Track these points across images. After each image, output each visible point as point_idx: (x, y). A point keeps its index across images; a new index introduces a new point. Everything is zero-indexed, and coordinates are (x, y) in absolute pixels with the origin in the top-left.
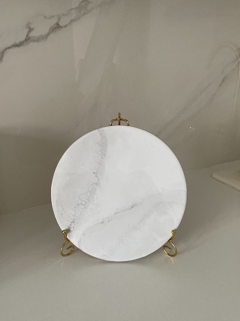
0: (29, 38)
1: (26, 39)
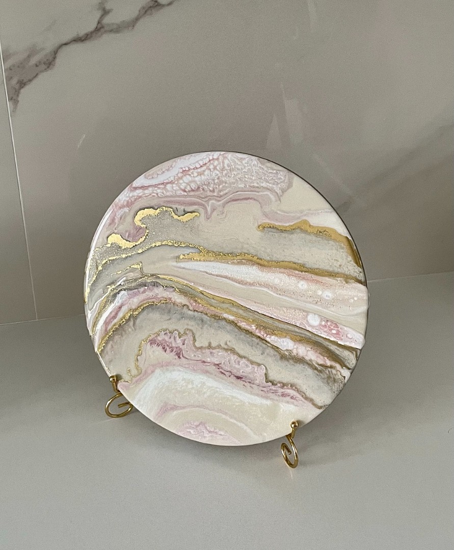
0: (103, 27)
1: (97, 27)
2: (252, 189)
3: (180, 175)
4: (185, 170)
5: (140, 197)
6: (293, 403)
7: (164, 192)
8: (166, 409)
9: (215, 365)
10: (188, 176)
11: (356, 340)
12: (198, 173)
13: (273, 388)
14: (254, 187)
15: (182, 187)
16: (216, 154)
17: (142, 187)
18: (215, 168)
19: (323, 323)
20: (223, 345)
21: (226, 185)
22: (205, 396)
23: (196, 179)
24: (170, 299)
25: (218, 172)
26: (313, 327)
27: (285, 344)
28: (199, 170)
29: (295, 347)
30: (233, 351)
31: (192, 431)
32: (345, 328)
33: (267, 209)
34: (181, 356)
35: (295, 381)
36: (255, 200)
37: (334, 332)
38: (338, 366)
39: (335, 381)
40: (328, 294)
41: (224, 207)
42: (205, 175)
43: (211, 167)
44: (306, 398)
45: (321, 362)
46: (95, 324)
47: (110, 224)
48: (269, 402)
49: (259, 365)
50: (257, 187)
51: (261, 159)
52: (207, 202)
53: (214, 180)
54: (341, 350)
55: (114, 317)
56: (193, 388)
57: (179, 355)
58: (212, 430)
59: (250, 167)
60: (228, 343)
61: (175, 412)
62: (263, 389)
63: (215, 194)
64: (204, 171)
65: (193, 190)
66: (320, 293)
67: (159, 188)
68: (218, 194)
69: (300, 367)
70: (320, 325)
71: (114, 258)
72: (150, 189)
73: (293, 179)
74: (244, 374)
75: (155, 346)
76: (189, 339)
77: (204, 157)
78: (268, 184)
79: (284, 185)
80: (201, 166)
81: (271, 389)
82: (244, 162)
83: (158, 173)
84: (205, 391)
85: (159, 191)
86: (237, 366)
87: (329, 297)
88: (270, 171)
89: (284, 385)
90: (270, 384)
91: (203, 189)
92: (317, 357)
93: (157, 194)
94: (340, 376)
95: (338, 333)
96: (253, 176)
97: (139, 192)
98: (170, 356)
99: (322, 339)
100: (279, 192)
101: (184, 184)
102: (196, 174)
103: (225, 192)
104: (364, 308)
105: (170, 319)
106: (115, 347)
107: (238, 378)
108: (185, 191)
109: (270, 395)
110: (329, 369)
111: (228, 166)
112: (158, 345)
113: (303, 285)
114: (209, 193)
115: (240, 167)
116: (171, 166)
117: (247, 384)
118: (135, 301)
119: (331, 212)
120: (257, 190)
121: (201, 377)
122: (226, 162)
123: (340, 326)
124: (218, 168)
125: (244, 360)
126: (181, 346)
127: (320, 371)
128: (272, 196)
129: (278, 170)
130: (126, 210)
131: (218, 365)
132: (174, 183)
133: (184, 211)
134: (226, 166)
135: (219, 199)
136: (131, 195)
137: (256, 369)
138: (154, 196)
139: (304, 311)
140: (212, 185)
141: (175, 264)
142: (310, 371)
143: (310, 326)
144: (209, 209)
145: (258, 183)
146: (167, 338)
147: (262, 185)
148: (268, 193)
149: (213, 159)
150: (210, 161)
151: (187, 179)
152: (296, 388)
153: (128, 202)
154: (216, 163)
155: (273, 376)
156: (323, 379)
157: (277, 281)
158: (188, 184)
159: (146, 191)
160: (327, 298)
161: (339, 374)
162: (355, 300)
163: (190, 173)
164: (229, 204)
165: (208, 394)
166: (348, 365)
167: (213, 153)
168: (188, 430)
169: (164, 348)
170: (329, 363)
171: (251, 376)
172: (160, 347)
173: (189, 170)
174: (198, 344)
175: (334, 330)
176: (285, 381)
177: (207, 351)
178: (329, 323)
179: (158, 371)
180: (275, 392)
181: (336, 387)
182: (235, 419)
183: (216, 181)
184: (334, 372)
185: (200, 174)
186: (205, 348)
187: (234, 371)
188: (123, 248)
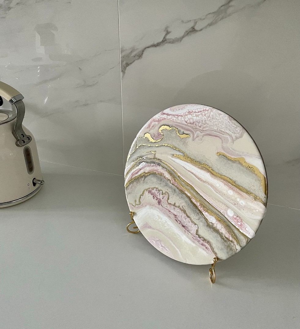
2: (220, 132)
3: (187, 113)
4: (190, 112)
5: (165, 119)
6: (206, 251)
7: (177, 120)
8: (146, 226)
9: (174, 215)
10: (190, 115)
11: (250, 233)
12: (196, 115)
13: (199, 239)
14: (222, 131)
15: (186, 120)
16: (208, 108)
17: (167, 114)
18: (205, 115)
19: (235, 217)
20: (181, 207)
21: (208, 126)
22: (165, 228)
23: (194, 118)
24: (163, 174)
25: (206, 118)
26: (229, 216)
27: (212, 219)
28: (197, 114)
29: (216, 223)
30: (185, 212)
31: (154, 242)
32: (246, 224)
33: (225, 145)
34: (160, 204)
35: (211, 241)
36: (220, 138)
37: (239, 224)
38: (235, 243)
39: (231, 249)
40: (242, 202)
41: (203, 137)
42: (199, 117)
43: (204, 114)
44: (213, 251)
45: (227, 236)
46: (128, 173)
47: (148, 128)
48: (194, 245)
49: (195, 224)
50: (224, 132)
51: (230, 117)
52: (196, 131)
53: (202, 121)
54: (240, 234)
55: (137, 173)
56: (161, 222)
57: (159, 203)
58: (163, 246)
59: (223, 120)
60: (184, 207)
61: (149, 230)
62: (194, 237)
63: (201, 129)
64: (199, 115)
65: (190, 123)
66: (238, 200)
67: (175, 117)
68: (202, 129)
69: (215, 234)
70: (233, 217)
71: (145, 145)
72: (171, 116)
73: (244, 133)
74: (186, 225)
75: (150, 195)
76: (166, 197)
77: (201, 107)
78: (230, 132)
79: (238, 135)
80: (199, 112)
81: (197, 239)
82: (221, 116)
83: (177, 109)
84: (165, 225)
85: (174, 118)
86: (184, 220)
87: (243, 204)
88: (233, 125)
89: (204, 240)
90: (197, 236)
91: (196, 124)
92: (226, 233)
93: (173, 120)
94: (235, 248)
95: (241, 225)
96: (223, 125)
97: (165, 116)
98: (155, 202)
99: (231, 225)
100: (234, 138)
101: (187, 119)
102: (194, 115)
103: (206, 129)
104: (260, 218)
105: (160, 184)
106: (133, 187)
107: (183, 226)
108: (186, 122)
109: (196, 241)
110: (230, 242)
111: (212, 116)
112: (152, 194)
113: (231, 192)
114: (198, 127)
115: (218, 118)
116: (184, 108)
117: (187, 232)
118: (147, 169)
119: (259, 158)
120: (223, 133)
121: (166, 218)
122: (212, 113)
123: (243, 222)
124: (206, 115)
125: (188, 219)
126: (162, 199)
127: (225, 241)
128: (229, 139)
129: (238, 126)
130: (157, 123)
131: (176, 215)
132: (182, 116)
133: (183, 132)
134: (211, 115)
135: (202, 132)
136: (161, 116)
137: (193, 226)
138: (171, 120)
139: (227, 206)
140: (201, 124)
141: (171, 157)
142: (219, 238)
143: (227, 215)
144: (195, 136)
145: (224, 130)
146: (156, 192)
147: (226, 131)
148: (228, 137)
149: (206, 110)
150: (204, 110)
151: (190, 116)
152: (210, 244)
153: (159, 119)
154: (207, 112)
155: (200, 233)
156: (225, 245)
157: (218, 185)
158: (189, 119)
159: (169, 117)
160: (242, 205)
161: (235, 246)
162: (256, 211)
163: (192, 114)
164: (206, 136)
165: (167, 228)
166: (241, 244)
167: (206, 107)
168: (153, 241)
169: (153, 197)
170: (231, 239)
171: (189, 228)
172: (152, 196)
173: (192, 112)
174: (169, 201)
175: (240, 223)
176: (206, 238)
177: (173, 206)
178: (238, 218)
179: (148, 207)
180: (199, 241)
181: (231, 253)
182: (176, 245)
183: (203, 122)
184: (232, 244)
185: (197, 116)
186: (172, 205)
187: (182, 222)
188: (150, 141)
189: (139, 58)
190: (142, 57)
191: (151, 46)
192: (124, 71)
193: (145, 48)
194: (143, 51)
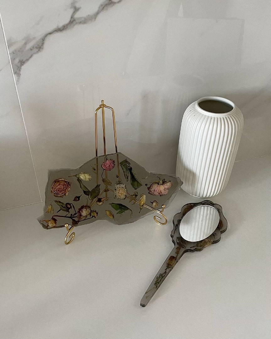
0: (74, 20)
189: (39, 50)
190: (43, 49)
191: (54, 31)
192: (18, 72)
193: (46, 36)
194: (43, 40)
